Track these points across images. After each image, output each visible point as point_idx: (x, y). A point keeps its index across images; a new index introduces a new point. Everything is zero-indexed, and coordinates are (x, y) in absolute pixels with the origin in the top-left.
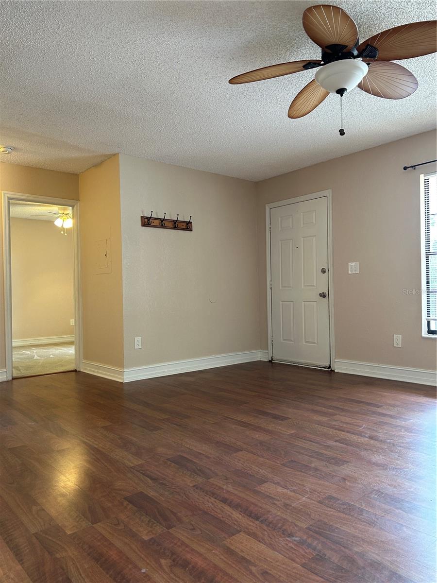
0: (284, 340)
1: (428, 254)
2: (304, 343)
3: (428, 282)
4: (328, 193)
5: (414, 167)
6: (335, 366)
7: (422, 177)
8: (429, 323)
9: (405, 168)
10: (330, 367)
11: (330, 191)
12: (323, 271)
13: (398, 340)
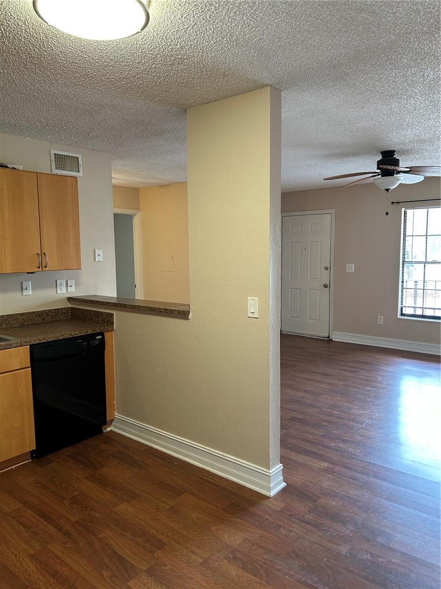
0: (291, 317)
1: (404, 262)
2: (308, 320)
3: (403, 282)
4: (333, 211)
5: (398, 203)
6: (333, 337)
7: (403, 209)
8: (402, 309)
9: (393, 203)
10: (328, 337)
11: (334, 210)
12: (326, 268)
13: (381, 320)
